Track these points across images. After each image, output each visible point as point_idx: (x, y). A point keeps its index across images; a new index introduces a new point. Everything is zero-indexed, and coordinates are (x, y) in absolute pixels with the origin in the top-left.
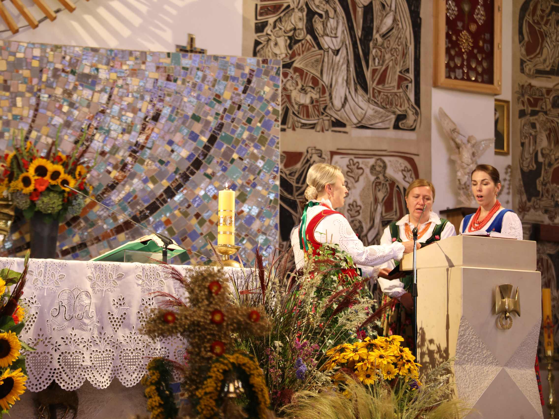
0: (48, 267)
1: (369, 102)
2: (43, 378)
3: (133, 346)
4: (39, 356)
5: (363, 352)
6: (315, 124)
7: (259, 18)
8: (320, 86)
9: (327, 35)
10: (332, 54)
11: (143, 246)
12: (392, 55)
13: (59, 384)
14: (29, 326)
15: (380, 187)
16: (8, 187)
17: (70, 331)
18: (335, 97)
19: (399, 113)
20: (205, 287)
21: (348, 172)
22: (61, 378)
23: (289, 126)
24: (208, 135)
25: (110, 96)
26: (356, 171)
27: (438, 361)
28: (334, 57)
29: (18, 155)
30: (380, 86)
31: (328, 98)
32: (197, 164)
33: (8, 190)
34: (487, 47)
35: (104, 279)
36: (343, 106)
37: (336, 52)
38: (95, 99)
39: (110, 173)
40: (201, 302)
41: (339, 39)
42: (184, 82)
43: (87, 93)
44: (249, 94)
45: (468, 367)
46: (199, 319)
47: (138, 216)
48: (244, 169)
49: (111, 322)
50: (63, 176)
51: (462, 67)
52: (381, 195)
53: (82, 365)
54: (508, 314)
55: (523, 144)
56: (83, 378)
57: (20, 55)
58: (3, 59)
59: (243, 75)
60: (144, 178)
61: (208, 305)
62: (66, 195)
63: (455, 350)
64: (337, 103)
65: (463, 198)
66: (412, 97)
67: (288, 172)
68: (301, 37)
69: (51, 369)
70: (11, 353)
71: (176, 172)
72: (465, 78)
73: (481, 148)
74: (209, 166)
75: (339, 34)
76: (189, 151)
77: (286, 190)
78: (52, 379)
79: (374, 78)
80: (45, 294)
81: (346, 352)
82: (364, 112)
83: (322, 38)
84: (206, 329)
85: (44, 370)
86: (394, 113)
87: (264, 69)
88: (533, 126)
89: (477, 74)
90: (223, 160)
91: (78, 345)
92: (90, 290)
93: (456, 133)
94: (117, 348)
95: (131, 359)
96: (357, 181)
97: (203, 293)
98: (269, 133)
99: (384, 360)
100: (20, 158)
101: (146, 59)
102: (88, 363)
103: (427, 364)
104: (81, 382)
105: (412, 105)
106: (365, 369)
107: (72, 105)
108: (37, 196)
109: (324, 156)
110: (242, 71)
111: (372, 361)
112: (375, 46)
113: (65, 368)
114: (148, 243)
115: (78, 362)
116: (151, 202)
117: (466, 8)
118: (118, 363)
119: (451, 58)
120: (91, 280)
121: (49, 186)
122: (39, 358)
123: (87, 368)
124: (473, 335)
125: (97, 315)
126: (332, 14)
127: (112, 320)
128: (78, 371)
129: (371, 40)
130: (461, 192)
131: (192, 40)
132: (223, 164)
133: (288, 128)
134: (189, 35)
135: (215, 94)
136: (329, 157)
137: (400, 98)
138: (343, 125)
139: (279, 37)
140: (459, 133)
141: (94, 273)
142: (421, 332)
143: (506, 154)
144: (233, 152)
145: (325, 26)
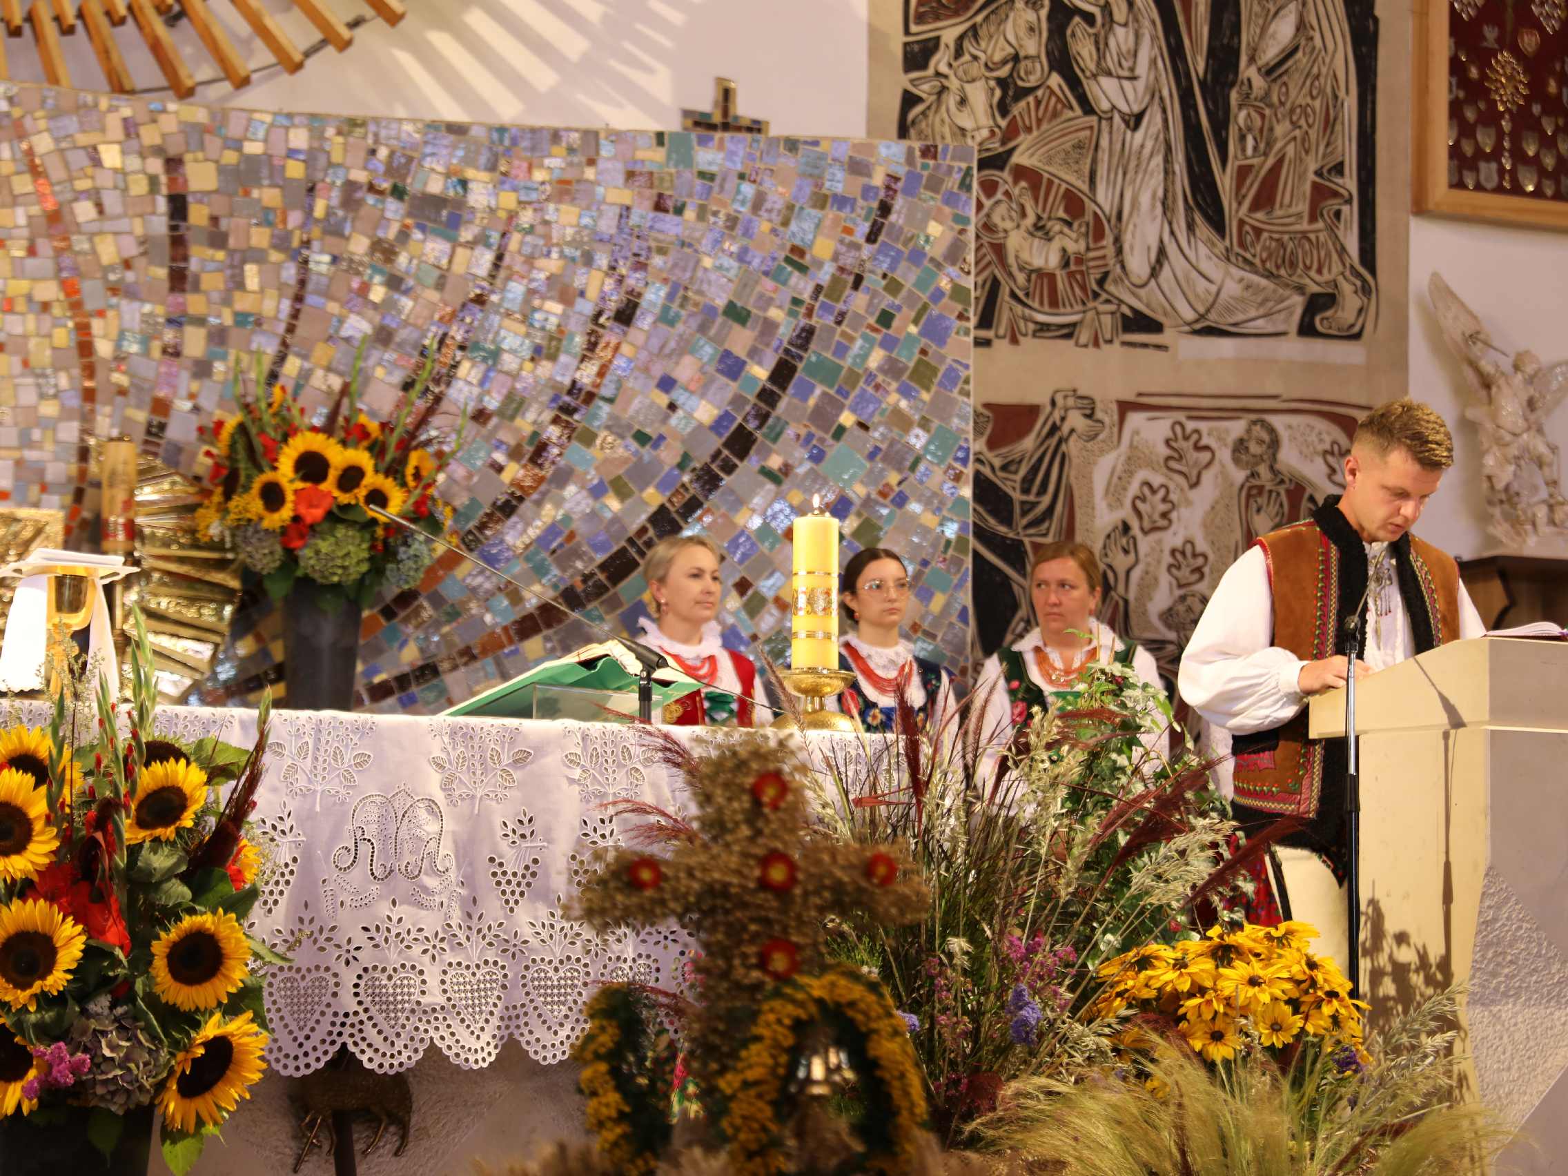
0: (325, 733)
1: (1228, 259)
2: (315, 1039)
3: (558, 950)
4: (303, 978)
5: (1203, 967)
6: (1074, 325)
7: (914, 28)
8: (1089, 217)
9: (1109, 74)
10: (1123, 126)
11: (584, 673)
12: (1295, 125)
13: (358, 1055)
14: (275, 897)
15: (1262, 500)
16: (223, 510)
17: (384, 909)
18: (1132, 248)
19: (1315, 289)
20: (743, 790)
21: (1168, 458)
22: (364, 1039)
23: (1001, 332)
24: (771, 360)
25: (500, 257)
26: (1193, 456)
27: (1422, 995)
28: (1129, 133)
29: (249, 424)
30: (1260, 215)
31: (1110, 251)
32: (741, 443)
33: (223, 519)
35: (477, 765)
36: (1154, 273)
37: (1135, 121)
38: (459, 267)
39: (499, 469)
40: (732, 831)
41: (1141, 85)
42: (702, 213)
43: (435, 249)
44: (884, 243)
45: (1506, 1010)
46: (727, 879)
47: (580, 587)
48: (872, 456)
49: (499, 883)
50: (372, 479)
51: (1496, 155)
52: (1263, 524)
53: (418, 1003)
56: (422, 1040)
57: (253, 148)
58: (207, 160)
59: (867, 191)
60: (595, 482)
61: (752, 839)
62: (380, 532)
63: (1469, 964)
64: (1138, 264)
65: (1500, 530)
66: (1352, 243)
67: (997, 463)
68: (1033, 81)
69: (336, 1014)
70: (223, 970)
71: (681, 466)
72: (1507, 185)
73: (1554, 386)
74: (775, 447)
75: (1142, 68)
76: (718, 407)
77: (994, 513)
78: (339, 1041)
79: (1244, 191)
80: (318, 809)
81: (1153, 967)
82: (1214, 289)
83: (1092, 83)
84: (744, 905)
85: (317, 1016)
86: (1300, 289)
87: (925, 173)
89: (1542, 173)
90: (813, 429)
91: (408, 947)
92: (439, 797)
93: (1480, 345)
94: (514, 955)
95: (553, 987)
96: (1195, 485)
97: (736, 805)
98: (943, 351)
99: (1263, 991)
100: (253, 431)
101: (597, 152)
102: (434, 997)
103: (1391, 1003)
104: (416, 1051)
105: (1352, 267)
106: (1208, 1016)
107: (395, 283)
108: (302, 537)
109: (1099, 414)
110: (864, 180)
111: (1226, 993)
113: (374, 1011)
114: (600, 664)
115: (409, 994)
116: (615, 549)
118: (519, 997)
119: (1464, 129)
120: (443, 767)
121: (335, 510)
122: (303, 984)
123: (434, 1010)
124: (1522, 920)
125: (459, 867)
126: (1120, 11)
127: (500, 877)
128: (408, 1019)
129: (1233, 84)
130: (1497, 511)
131: (727, 95)
132: (814, 442)
133: (997, 336)
134: (720, 80)
135: (788, 247)
136: (1116, 417)
137: (1318, 245)
138: (1154, 326)
139: (973, 80)
140: (1487, 344)
141: (450, 748)
142: (1370, 910)
144: (841, 408)
145: (1101, 46)
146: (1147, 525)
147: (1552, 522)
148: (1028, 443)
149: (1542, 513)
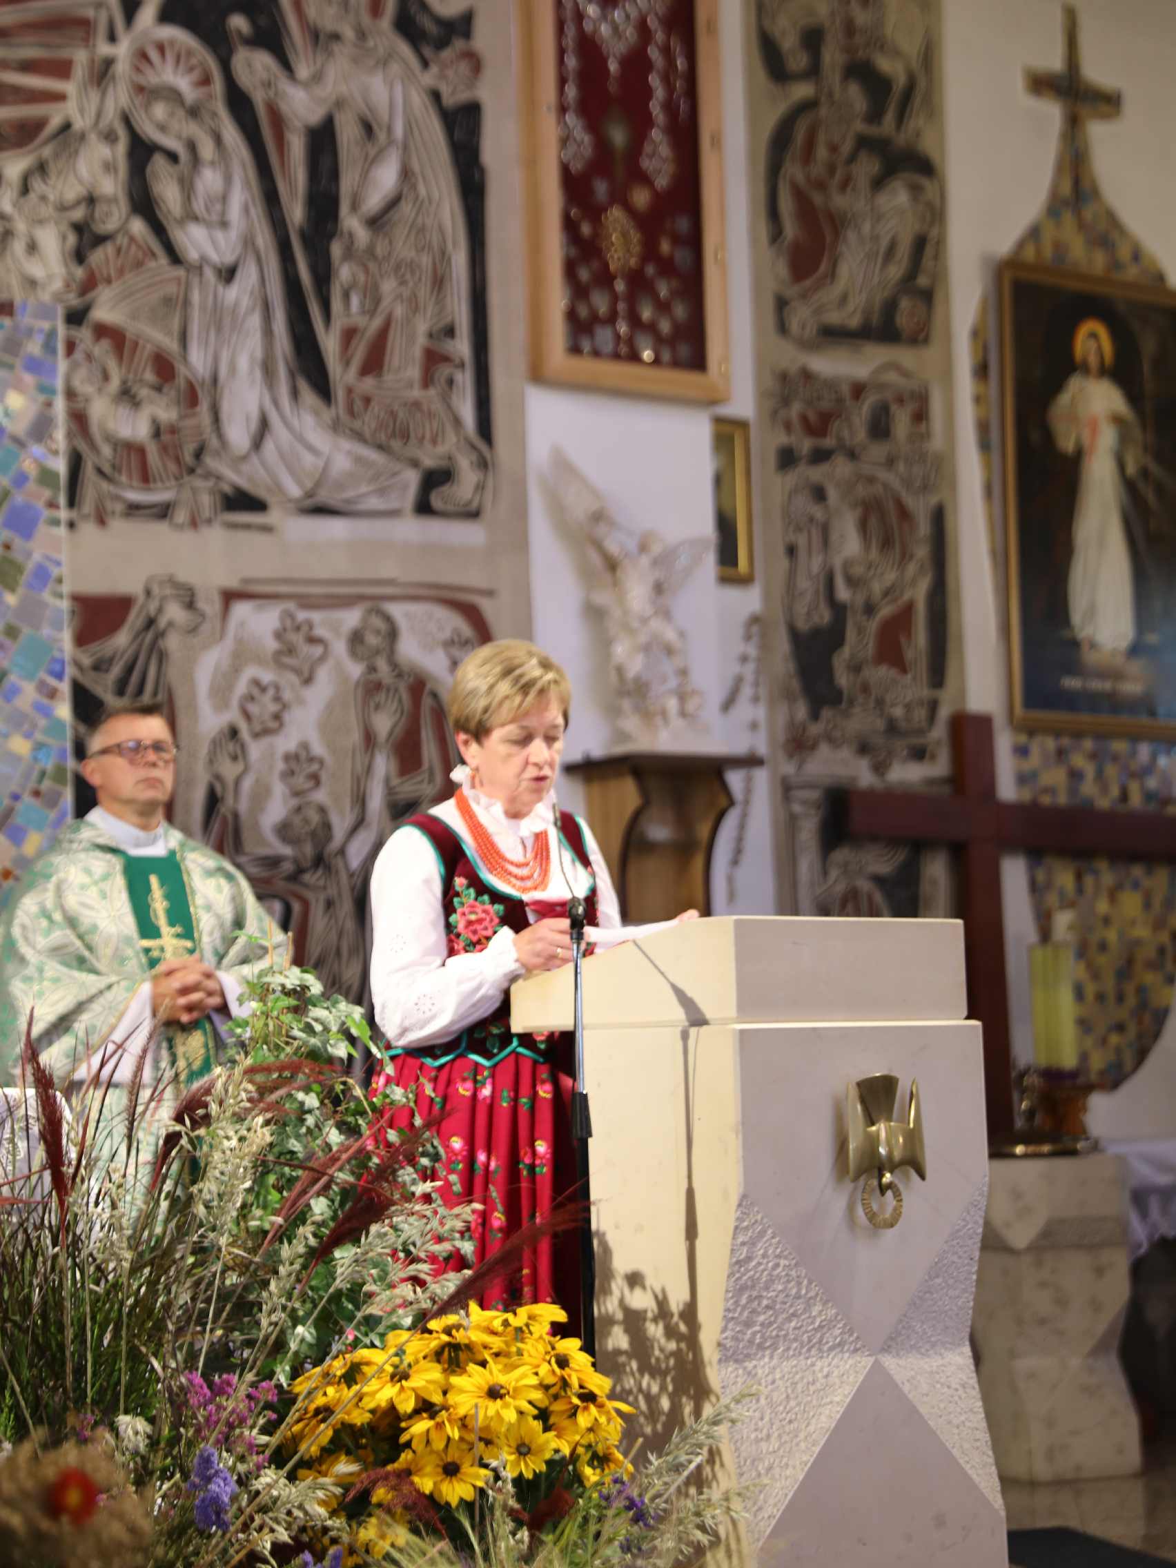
1: (336, 431)
6: (168, 504)
8: (181, 382)
9: (196, 219)
10: (214, 280)
12: (402, 282)
15: (381, 697)
18: (230, 416)
19: (429, 462)
21: (279, 653)
23: (86, 512)
26: (306, 650)
28: (220, 288)
30: (369, 381)
34: (682, 257)
36: (257, 443)
37: (228, 274)
41: (234, 233)
45: (762, 1365)
51: (612, 319)
52: (384, 723)
54: (887, 1177)
55: (791, 551)
64: (238, 434)
66: (467, 411)
67: (89, 663)
68: (110, 225)
72: (623, 350)
73: (679, 567)
79: (351, 353)
81: (365, 1379)
82: (321, 464)
83: (179, 230)
86: (415, 463)
88: (819, 494)
89: (659, 341)
93: (604, 524)
96: (308, 680)
98: (29, 546)
99: (506, 1406)
105: (469, 440)
106: (439, 1445)
109: (201, 604)
111: (462, 1411)
112: (349, 253)
117: (618, 136)
119: (578, 291)
124: (779, 1256)
126: (207, 150)
129: (332, 235)
133: (84, 518)
136: (219, 608)
137: (431, 415)
138: (257, 505)
139: (41, 222)
140: (612, 524)
142: (595, 1245)
143: (745, 581)
145: (187, 187)
146: (258, 728)
147: (683, 714)
148: (122, 639)
149: (672, 704)
